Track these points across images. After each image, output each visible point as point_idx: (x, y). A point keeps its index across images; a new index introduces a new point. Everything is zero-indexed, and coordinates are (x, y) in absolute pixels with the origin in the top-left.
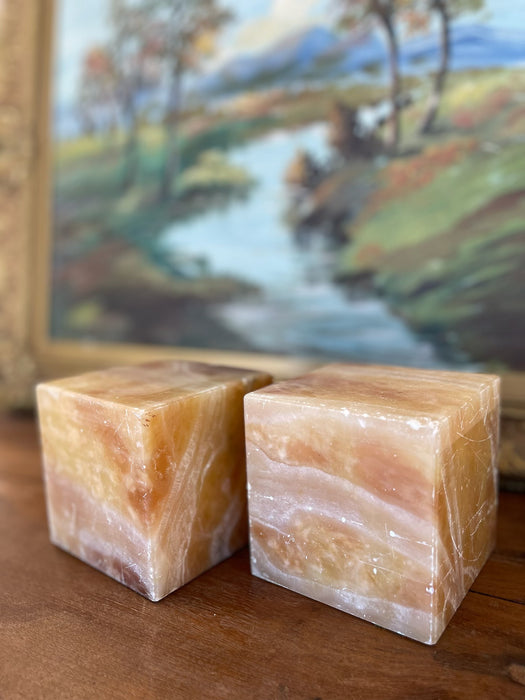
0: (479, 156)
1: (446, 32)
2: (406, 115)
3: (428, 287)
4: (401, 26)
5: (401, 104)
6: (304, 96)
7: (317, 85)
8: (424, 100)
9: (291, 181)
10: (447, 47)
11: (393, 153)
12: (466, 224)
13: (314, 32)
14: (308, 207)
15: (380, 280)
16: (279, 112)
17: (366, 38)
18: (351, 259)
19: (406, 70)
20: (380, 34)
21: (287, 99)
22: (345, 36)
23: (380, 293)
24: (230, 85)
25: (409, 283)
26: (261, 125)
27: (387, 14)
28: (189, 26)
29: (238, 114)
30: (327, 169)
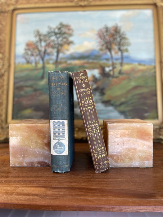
0: (129, 79)
1: (122, 55)
2: (115, 70)
3: (122, 104)
4: (113, 53)
5: (114, 68)
6: (92, 63)
7: (95, 61)
8: (118, 68)
10: (122, 58)
11: (113, 77)
12: (129, 92)
13: (93, 50)
14: (95, 86)
15: (112, 102)
16: (86, 65)
17: (106, 54)
18: (105, 98)
19: (115, 61)
20: (109, 53)
21: (88, 63)
22: (101, 52)
23: (112, 105)
24: (73, 57)
25: (118, 103)
27: (110, 50)
28: (60, 42)
29: (76, 65)
30: (99, 79)
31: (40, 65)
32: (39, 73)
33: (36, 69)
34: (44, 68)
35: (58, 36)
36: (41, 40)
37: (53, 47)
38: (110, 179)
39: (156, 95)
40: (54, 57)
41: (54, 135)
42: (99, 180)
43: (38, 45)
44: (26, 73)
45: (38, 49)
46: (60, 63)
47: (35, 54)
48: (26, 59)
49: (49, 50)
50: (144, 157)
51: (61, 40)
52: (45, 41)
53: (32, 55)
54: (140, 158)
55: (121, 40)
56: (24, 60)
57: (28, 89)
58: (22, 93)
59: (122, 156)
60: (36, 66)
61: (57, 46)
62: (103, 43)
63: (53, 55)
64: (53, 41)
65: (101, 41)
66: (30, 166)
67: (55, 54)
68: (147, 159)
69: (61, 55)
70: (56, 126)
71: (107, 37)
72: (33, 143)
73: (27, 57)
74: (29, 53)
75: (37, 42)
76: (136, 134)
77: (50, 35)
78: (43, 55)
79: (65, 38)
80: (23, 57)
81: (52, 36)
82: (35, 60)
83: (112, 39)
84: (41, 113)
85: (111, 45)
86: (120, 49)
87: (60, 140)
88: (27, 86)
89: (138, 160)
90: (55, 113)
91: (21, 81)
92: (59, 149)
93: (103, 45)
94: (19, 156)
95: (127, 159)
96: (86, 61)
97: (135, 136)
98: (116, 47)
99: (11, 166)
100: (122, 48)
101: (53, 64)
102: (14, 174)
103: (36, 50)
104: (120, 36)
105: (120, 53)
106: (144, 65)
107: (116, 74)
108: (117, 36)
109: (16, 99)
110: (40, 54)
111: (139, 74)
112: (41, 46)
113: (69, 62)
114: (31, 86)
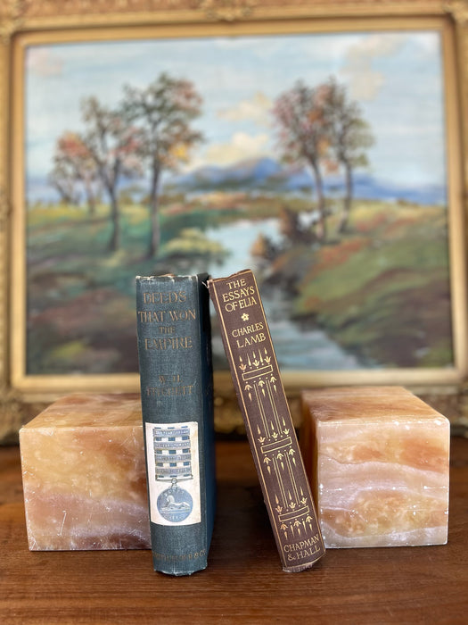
0: (372, 248)
1: (349, 176)
2: (329, 221)
3: (350, 322)
4: (323, 168)
5: (325, 214)
6: (260, 200)
7: (270, 195)
8: (339, 213)
9: (255, 254)
10: (350, 184)
11: (323, 241)
12: (370, 286)
13: (263, 161)
14: (269, 272)
15: (321, 318)
16: (244, 208)
17: (300, 171)
18: (301, 306)
19: (327, 194)
20: (309, 170)
21: (247, 200)
22: (286, 167)
23: (321, 326)
24: (202, 183)
25: (339, 320)
26: (230, 215)
27: (313, 159)
28: (163, 137)
29: (211, 206)
30: (281, 248)
31: (104, 208)
32: (103, 233)
33: (91, 220)
34: (114, 215)
35: (155, 116)
36: (103, 131)
37: (141, 152)
38: (328, 599)
39: (448, 295)
40: (145, 184)
41: (158, 467)
42: (295, 603)
43: (96, 147)
44: (61, 232)
45: (96, 159)
46: (165, 201)
47: (86, 174)
48: (60, 189)
49: (130, 161)
50: (423, 516)
51: (166, 131)
52: (116, 133)
53: (79, 177)
54: (412, 519)
55: (345, 128)
56: (52, 194)
57: (70, 283)
58: (53, 294)
59: (361, 516)
60: (92, 210)
61: (152, 148)
62: (292, 137)
63: (142, 176)
64: (142, 132)
65: (287, 130)
66: (89, 548)
67: (149, 173)
68: (434, 522)
69: (165, 176)
70: (165, 440)
71: (304, 120)
72: (94, 483)
73: (62, 182)
74: (70, 169)
75: (91, 136)
76: (401, 451)
77: (130, 113)
78: (112, 177)
79: (177, 122)
80: (52, 182)
81: (136, 116)
82: (89, 191)
83: (317, 126)
84: (110, 355)
85: (315, 144)
86: (342, 158)
87: (177, 481)
88: (67, 274)
89: (407, 525)
90: (159, 402)
91: (48, 258)
92: (174, 509)
93: (291, 145)
94: (55, 521)
95: (375, 523)
96: (241, 193)
97: (397, 457)
98: (331, 151)
99: (31, 548)
100: (350, 153)
101: (144, 203)
102: (43, 580)
103: (90, 162)
104: (343, 117)
105: (342, 170)
106: (415, 205)
107: (332, 232)
108: (335, 116)
109: (35, 313)
110: (101, 173)
111: (400, 233)
112: (105, 149)
113: (191, 197)
114: (78, 274)
